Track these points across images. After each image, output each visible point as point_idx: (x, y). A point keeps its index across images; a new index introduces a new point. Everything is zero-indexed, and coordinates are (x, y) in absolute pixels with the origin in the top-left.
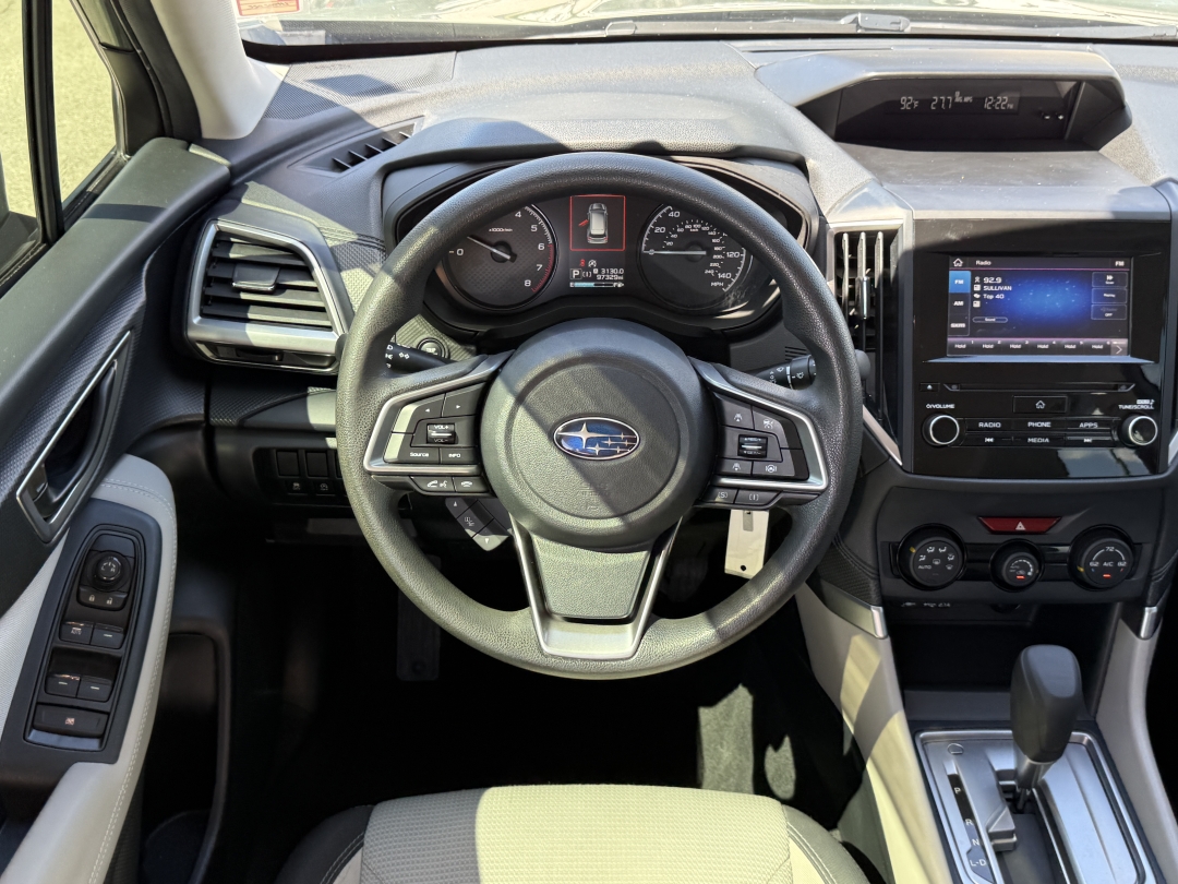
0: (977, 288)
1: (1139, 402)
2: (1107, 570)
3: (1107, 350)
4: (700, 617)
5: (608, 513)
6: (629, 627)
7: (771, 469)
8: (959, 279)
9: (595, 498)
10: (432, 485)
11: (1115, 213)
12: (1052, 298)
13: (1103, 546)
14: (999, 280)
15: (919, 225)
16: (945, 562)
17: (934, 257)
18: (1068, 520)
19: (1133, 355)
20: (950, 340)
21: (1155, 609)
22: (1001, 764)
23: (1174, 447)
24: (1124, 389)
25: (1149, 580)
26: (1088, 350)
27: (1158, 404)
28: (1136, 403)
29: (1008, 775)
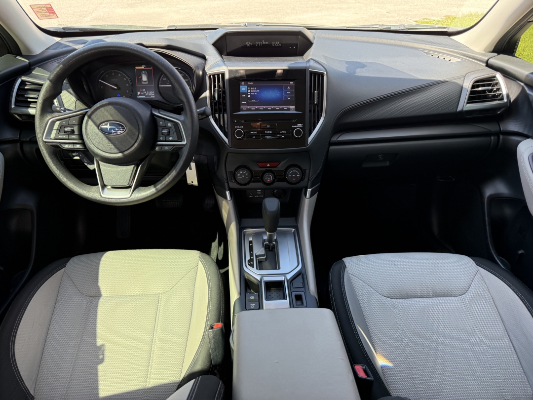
0: (249, 91)
1: (298, 125)
2: (294, 177)
3: (289, 109)
4: (152, 186)
5: (117, 151)
6: (129, 189)
7: (171, 138)
8: (243, 88)
9: (113, 147)
10: (66, 146)
11: (289, 67)
12: (272, 94)
13: (292, 170)
14: (255, 89)
15: (230, 71)
16: (246, 176)
17: (236, 81)
18: (282, 163)
19: (296, 111)
20: (241, 107)
21: (310, 189)
22: (265, 237)
23: (310, 139)
24: (293, 121)
25: (308, 181)
26: (283, 109)
27: (304, 126)
28: (297, 125)
29: (267, 241)
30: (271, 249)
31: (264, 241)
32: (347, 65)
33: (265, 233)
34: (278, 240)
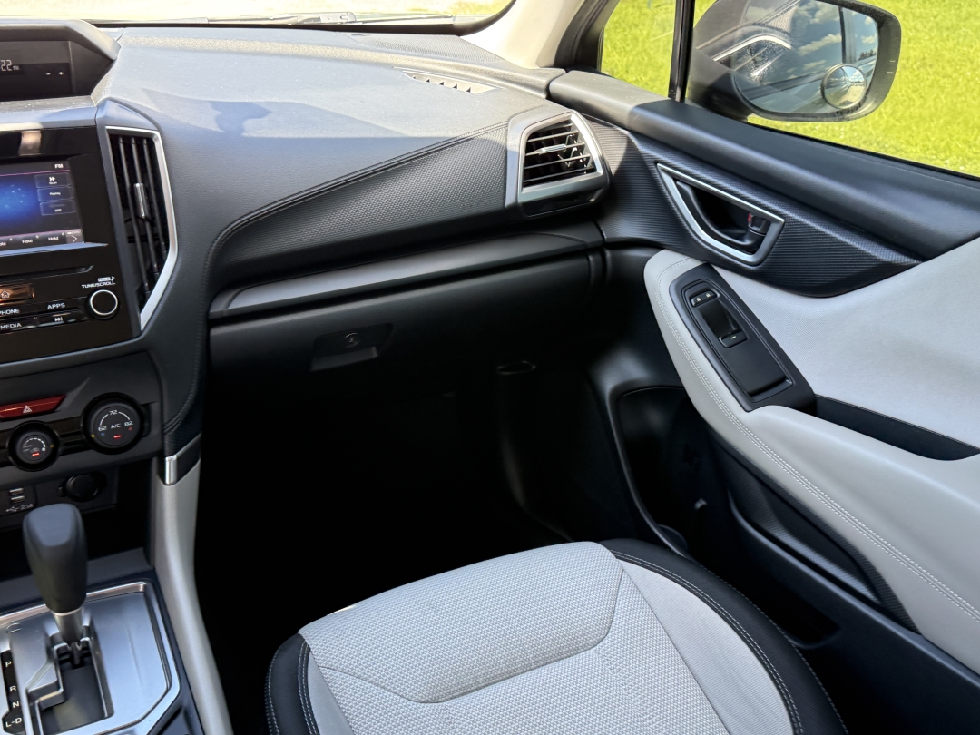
1: (100, 280)
2: (116, 431)
3: (63, 240)
13: (107, 411)
18: (71, 396)
19: (86, 241)
21: (174, 457)
22: (54, 630)
23: (146, 315)
24: (83, 271)
25: (163, 434)
26: (45, 242)
27: (119, 280)
28: (97, 282)
29: (60, 638)
30: (77, 661)
31: (53, 641)
32: (218, 113)
33: (48, 617)
34: (98, 628)
